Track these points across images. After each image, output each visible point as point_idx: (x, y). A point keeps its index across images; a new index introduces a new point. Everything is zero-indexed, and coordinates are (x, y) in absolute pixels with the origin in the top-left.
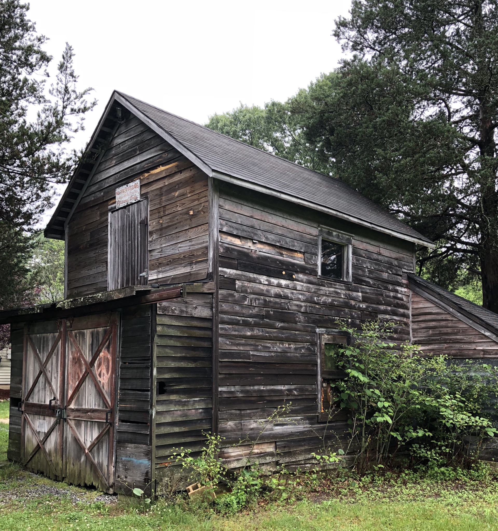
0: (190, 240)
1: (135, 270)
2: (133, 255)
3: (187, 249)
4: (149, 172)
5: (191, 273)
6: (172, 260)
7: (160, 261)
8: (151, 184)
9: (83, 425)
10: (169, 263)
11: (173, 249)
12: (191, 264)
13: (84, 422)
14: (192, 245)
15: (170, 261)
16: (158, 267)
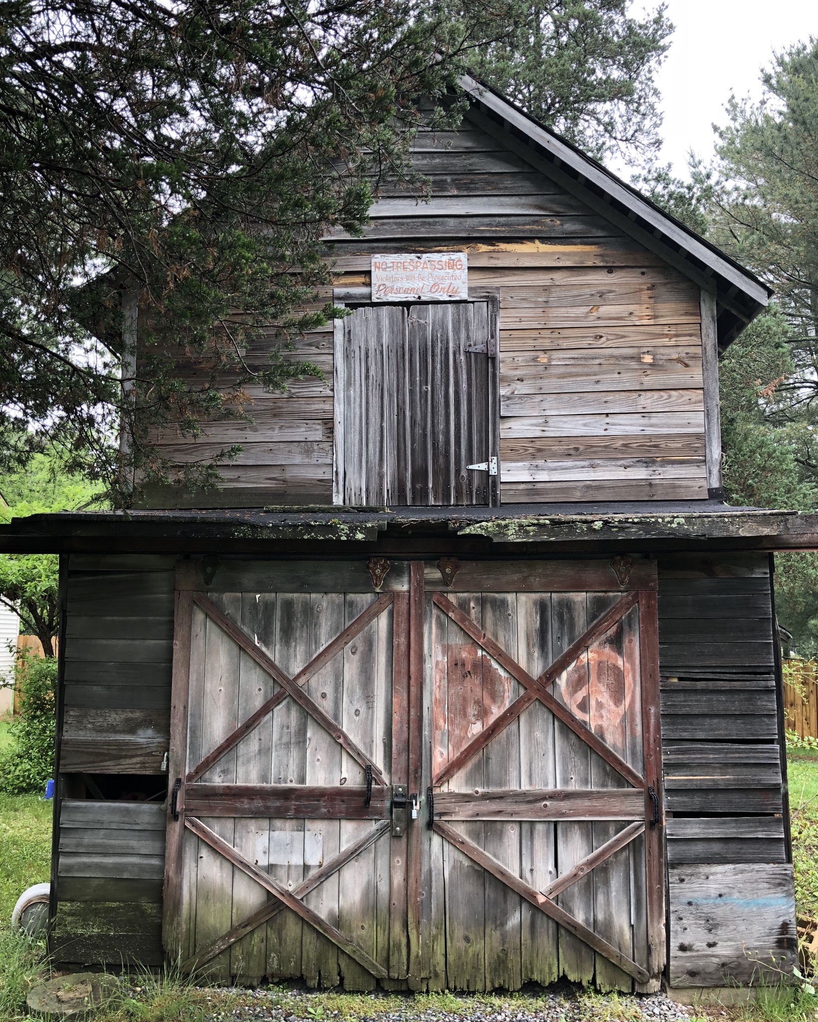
0: (645, 414)
1: (447, 451)
2: (441, 419)
3: (634, 430)
4: (494, 245)
5: (653, 482)
6: (582, 448)
7: (538, 444)
8: (507, 272)
9: (512, 833)
10: (572, 452)
11: (585, 425)
12: (648, 462)
13: (516, 827)
14: (652, 426)
15: (577, 449)
16: (534, 457)
